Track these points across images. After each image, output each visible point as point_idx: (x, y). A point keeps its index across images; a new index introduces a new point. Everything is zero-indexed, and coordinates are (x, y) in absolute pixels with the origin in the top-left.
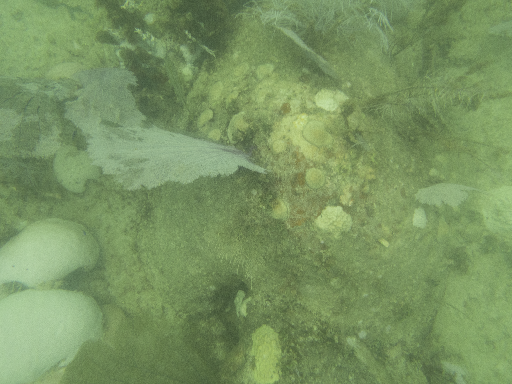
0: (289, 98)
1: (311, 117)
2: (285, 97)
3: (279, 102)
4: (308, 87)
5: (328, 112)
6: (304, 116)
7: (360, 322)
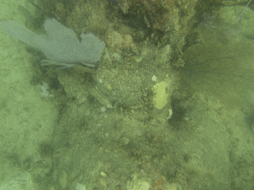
7: (106, 116)
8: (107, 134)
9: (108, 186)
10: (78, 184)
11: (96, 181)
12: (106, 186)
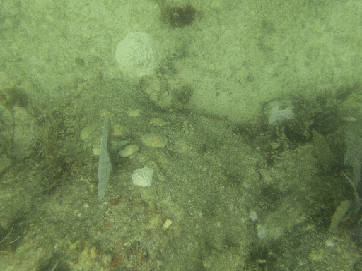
8: (219, 224)
9: (149, 232)
10: (153, 171)
11: (156, 208)
12: (149, 227)
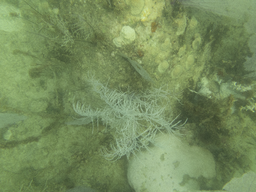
0: (151, 37)
1: (138, 18)
2: (154, 38)
3: (158, 34)
4: (139, 46)
5: (127, 25)
6: (143, 18)
